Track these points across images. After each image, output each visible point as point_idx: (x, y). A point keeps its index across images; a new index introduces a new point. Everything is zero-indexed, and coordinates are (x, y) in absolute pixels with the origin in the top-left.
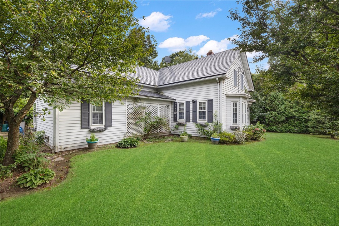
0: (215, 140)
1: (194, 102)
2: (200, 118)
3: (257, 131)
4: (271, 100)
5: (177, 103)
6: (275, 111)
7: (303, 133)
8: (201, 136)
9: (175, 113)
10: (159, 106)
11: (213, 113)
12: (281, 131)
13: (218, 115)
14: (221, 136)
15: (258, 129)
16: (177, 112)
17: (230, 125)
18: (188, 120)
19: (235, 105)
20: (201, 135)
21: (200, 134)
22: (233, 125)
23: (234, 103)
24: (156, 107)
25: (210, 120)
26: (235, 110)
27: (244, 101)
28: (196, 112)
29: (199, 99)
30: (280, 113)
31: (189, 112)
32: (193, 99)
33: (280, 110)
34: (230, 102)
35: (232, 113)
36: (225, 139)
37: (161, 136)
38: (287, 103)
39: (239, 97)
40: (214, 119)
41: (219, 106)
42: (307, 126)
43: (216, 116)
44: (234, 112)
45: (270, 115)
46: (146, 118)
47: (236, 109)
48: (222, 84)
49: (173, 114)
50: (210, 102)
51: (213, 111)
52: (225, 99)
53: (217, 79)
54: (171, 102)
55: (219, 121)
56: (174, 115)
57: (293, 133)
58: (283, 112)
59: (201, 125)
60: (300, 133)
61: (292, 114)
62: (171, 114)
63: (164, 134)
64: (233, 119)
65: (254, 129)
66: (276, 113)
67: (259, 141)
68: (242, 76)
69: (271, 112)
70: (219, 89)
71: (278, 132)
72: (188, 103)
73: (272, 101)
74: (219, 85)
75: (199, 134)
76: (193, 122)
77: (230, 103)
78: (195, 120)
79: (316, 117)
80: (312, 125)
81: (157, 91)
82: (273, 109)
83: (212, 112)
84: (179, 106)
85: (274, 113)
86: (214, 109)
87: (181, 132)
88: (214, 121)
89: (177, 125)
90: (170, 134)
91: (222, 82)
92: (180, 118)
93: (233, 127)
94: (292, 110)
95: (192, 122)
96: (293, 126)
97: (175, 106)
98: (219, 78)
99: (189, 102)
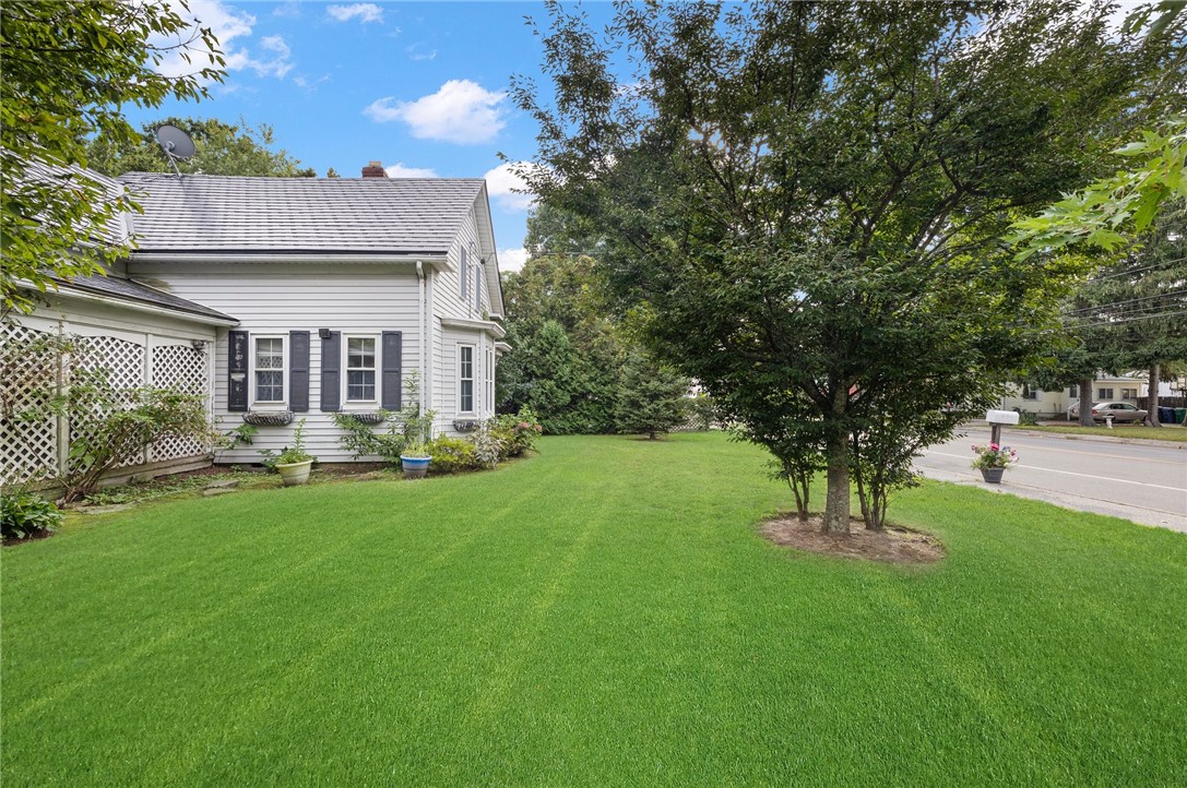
0: (416, 466)
1: (328, 337)
2: (354, 393)
3: (524, 429)
4: (541, 349)
5: (245, 334)
6: (551, 379)
7: (604, 433)
8: (361, 459)
9: (238, 377)
10: (153, 342)
11: (403, 377)
12: (563, 432)
13: (421, 384)
14: (432, 451)
15: (527, 425)
16: (245, 370)
17: (452, 417)
18: (300, 403)
19: (467, 353)
20: (361, 454)
21: (356, 452)
22: (460, 415)
23: (463, 348)
24: (137, 346)
25: (392, 400)
26: (467, 370)
27: (490, 344)
28: (337, 373)
29: (349, 328)
30: (561, 384)
31: (306, 373)
32: (324, 325)
33: (561, 377)
34: (455, 342)
35: (459, 378)
36: (448, 458)
37: (166, 477)
38: (575, 359)
39: (479, 331)
40: (404, 398)
41: (422, 354)
42: (612, 416)
43: (412, 386)
44: (463, 376)
45: (540, 390)
46: (76, 394)
47: (469, 366)
48: (432, 284)
49: (226, 378)
50: (393, 339)
51: (404, 371)
52: (439, 334)
53: (419, 265)
54: (217, 329)
55: (422, 404)
56: (232, 383)
57: (587, 433)
58: (566, 381)
59: (359, 419)
60: (598, 433)
61: (584, 388)
62: (212, 378)
63: (180, 469)
64: (463, 398)
65: (514, 426)
66: (553, 382)
67: (526, 457)
68: (478, 270)
69: (542, 381)
70: (422, 298)
71: (555, 434)
72: (300, 338)
73: (544, 352)
74: (422, 285)
75: (353, 452)
76: (323, 409)
77: (452, 348)
78: (330, 403)
79: (629, 392)
80: (623, 413)
81: (127, 273)
82: (545, 372)
83: (399, 373)
84: (258, 349)
85: (550, 384)
86: (403, 364)
87: (269, 450)
88: (406, 404)
89: (248, 426)
90: (210, 464)
91: (433, 277)
92: (263, 395)
93: (460, 422)
94: (585, 377)
95: (319, 412)
96: (585, 416)
97: (237, 346)
98: (425, 265)
99: (306, 335)
